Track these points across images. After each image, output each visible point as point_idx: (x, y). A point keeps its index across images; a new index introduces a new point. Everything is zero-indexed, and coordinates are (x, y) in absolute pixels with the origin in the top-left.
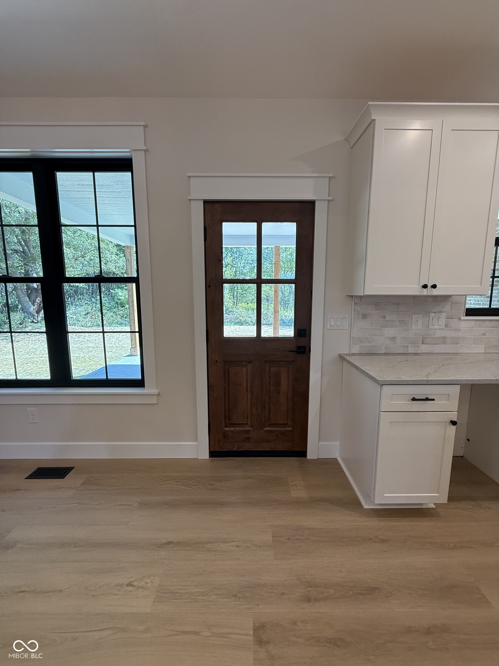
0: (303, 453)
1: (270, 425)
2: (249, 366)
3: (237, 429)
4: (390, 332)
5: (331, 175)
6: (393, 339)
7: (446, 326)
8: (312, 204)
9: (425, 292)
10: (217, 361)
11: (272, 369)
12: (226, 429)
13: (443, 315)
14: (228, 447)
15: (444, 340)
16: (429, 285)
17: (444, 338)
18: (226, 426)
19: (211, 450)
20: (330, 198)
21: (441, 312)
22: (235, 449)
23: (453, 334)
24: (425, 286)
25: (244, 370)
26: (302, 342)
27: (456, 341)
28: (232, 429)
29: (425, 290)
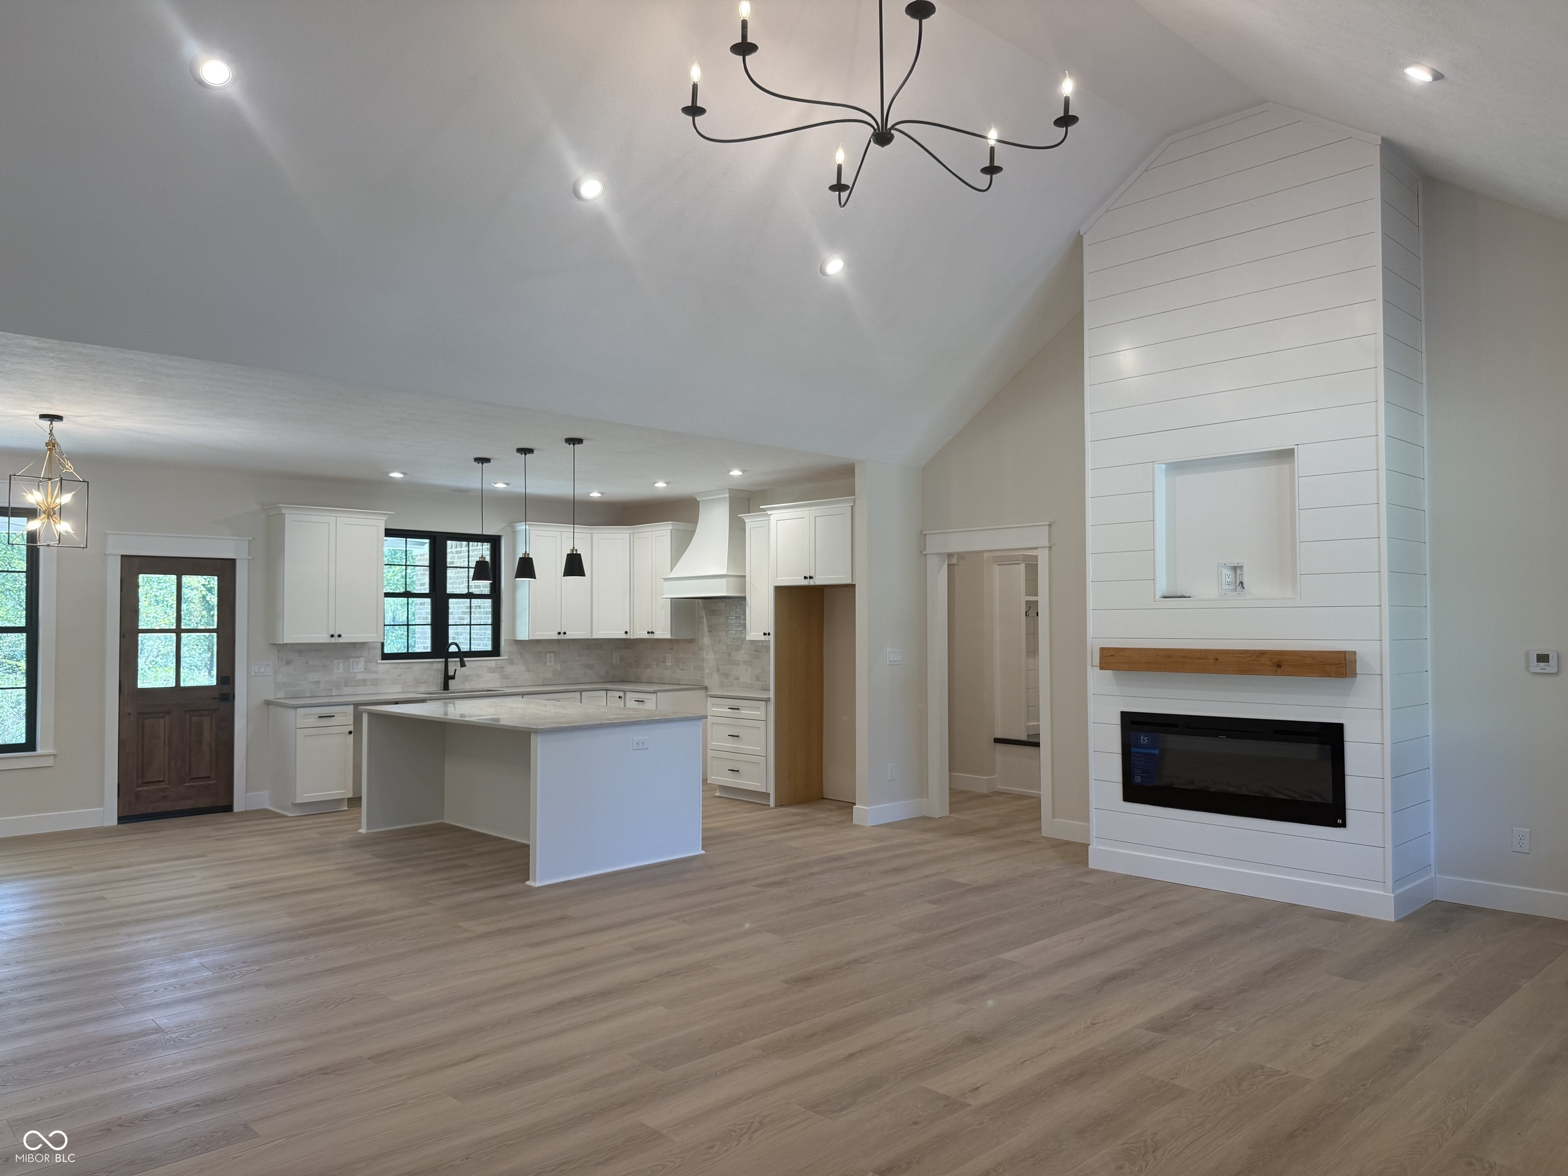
0: (229, 808)
1: (192, 779)
2: (167, 718)
3: (152, 788)
4: (313, 676)
5: (250, 539)
6: (318, 682)
7: (366, 669)
8: (233, 561)
9: (333, 640)
10: (130, 714)
11: (193, 719)
12: (139, 789)
13: (362, 659)
14: (141, 809)
15: (364, 682)
16: (336, 635)
17: (365, 680)
18: (138, 786)
19: (120, 816)
20: (250, 558)
21: (359, 657)
22: (149, 811)
23: (374, 676)
24: (332, 636)
25: (162, 721)
26: (226, 689)
27: (375, 682)
28: (145, 788)
29: (333, 639)
